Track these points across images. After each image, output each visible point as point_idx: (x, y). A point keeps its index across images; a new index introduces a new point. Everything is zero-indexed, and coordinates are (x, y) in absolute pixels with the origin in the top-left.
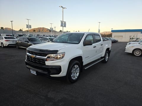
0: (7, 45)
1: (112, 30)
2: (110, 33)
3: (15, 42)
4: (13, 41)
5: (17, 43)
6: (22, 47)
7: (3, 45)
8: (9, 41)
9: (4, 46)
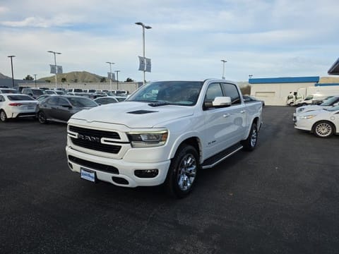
0: (15, 116)
1: (250, 80)
2: (245, 86)
3: (35, 107)
4: (30, 106)
5: (41, 111)
6: (53, 120)
7: (6, 116)
8: (20, 104)
9: (8, 117)
